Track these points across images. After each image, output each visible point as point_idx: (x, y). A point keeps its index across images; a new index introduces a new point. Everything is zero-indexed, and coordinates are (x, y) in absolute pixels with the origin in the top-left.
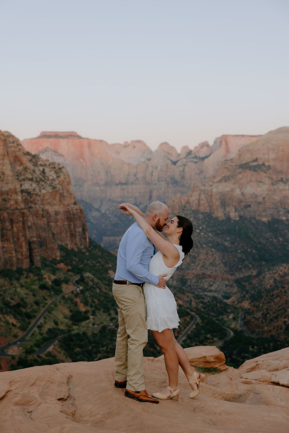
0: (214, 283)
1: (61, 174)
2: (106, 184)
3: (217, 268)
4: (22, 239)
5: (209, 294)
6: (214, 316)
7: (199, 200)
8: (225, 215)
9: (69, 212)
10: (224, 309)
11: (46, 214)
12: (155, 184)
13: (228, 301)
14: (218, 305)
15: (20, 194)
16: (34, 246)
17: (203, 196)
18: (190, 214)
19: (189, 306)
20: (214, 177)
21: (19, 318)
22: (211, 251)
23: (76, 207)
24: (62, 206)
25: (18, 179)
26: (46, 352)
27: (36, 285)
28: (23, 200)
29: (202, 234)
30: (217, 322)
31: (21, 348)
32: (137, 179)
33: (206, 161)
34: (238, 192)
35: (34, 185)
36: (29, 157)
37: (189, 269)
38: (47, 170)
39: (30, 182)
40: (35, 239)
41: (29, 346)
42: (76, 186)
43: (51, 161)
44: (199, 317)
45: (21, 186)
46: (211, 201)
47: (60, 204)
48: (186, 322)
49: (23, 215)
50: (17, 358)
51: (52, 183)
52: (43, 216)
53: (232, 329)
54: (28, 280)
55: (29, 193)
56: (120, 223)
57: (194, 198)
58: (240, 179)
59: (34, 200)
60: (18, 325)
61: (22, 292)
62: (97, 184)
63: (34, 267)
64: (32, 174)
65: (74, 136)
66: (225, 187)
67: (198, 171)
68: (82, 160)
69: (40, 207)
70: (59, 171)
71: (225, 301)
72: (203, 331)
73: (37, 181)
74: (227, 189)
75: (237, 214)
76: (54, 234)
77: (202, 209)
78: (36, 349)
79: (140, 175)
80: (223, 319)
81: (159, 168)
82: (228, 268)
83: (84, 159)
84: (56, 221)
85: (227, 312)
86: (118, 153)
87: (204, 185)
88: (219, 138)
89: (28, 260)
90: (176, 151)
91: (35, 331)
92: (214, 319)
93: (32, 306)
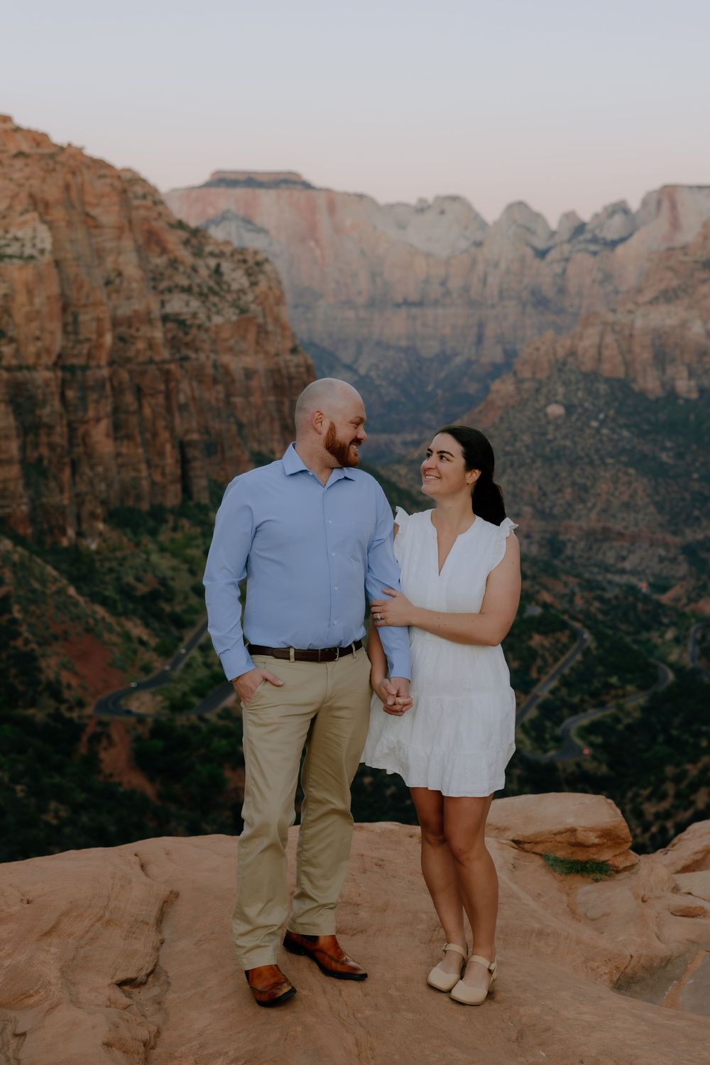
0: (630, 552)
1: (261, 277)
2: (372, 304)
3: (640, 517)
4: (164, 435)
5: (617, 578)
6: (628, 633)
7: (600, 347)
8: (663, 385)
9: (279, 371)
10: (654, 616)
11: (222, 376)
12: (493, 306)
13: (665, 598)
14: (640, 606)
15: (159, 324)
16: (191, 453)
17: (609, 339)
18: (577, 382)
19: (567, 606)
20: (639, 291)
21: (156, 625)
22: (626, 474)
23: (296, 359)
24: (261, 356)
25: (154, 288)
26: (219, 709)
27: (198, 546)
28: (165, 338)
29: (605, 431)
30: (635, 647)
31: (159, 698)
32: (448, 293)
33: (620, 249)
34: (697, 328)
35: (195, 304)
36: (183, 235)
37: (569, 517)
38: (226, 266)
39: (184, 296)
40: (195, 436)
41: (178, 694)
42: (296, 306)
43: (236, 243)
44: (592, 633)
45: (163, 304)
46: (630, 351)
47: (256, 353)
48: (560, 646)
49: (167, 376)
50: (150, 720)
51: (239, 299)
52: (215, 381)
53: (671, 666)
54: (178, 536)
55: (181, 323)
56: (403, 400)
57: (588, 341)
58: (705, 297)
59: (193, 340)
60: (153, 642)
61: (164, 563)
62: (349, 303)
63: (191, 504)
64: (189, 277)
65: (294, 183)
66: (665, 317)
67: (599, 276)
68: (312, 244)
69: (208, 357)
70: (256, 269)
71: (656, 597)
72: (600, 669)
73: (201, 294)
74: (671, 322)
75: (693, 383)
76: (241, 426)
77: (606, 368)
78: (196, 701)
79: (455, 284)
80: (649, 640)
81: (503, 265)
82: (667, 517)
83: (317, 241)
84: (248, 393)
85: (661, 624)
86: (402, 226)
87: (614, 311)
88: (656, 191)
89: (179, 487)
90: (545, 223)
91: (193, 658)
92: (628, 639)
93: (186, 598)
